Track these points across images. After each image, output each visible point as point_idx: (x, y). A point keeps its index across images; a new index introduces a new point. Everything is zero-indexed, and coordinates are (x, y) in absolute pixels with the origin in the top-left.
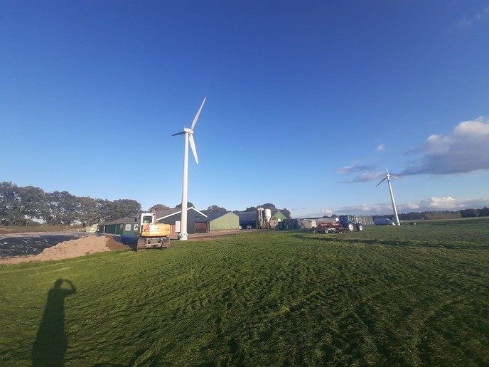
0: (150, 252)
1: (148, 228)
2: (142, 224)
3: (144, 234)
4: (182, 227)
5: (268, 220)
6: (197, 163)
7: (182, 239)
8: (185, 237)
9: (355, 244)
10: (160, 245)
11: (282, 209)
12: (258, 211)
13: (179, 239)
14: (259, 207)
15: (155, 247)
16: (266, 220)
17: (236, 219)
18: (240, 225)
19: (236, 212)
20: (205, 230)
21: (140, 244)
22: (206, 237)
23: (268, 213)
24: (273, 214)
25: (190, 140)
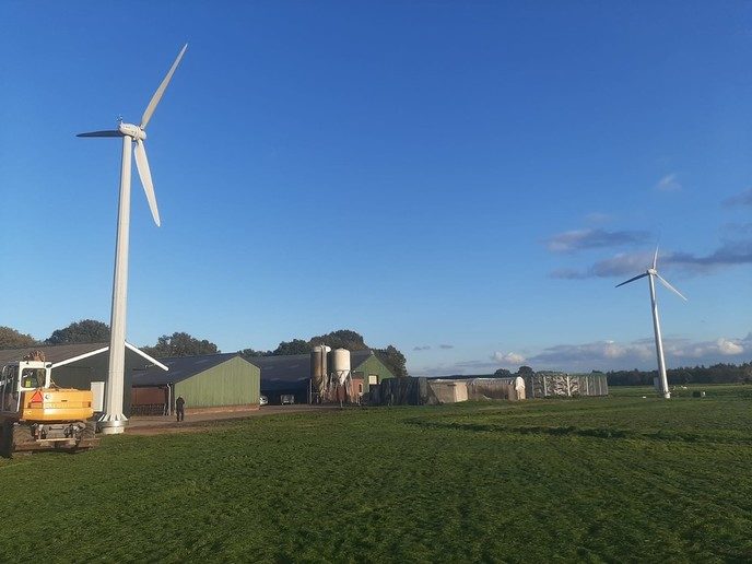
1: (38, 401)
2: (20, 389)
4: (108, 400)
5: (343, 379)
6: (158, 224)
7: (108, 431)
8: (117, 424)
10: (72, 442)
11: (384, 347)
12: (314, 354)
13: (100, 431)
14: (317, 341)
16: (336, 380)
17: (252, 376)
18: (263, 393)
19: (248, 355)
20: (160, 407)
21: (20, 438)
23: (344, 359)
24: (355, 363)
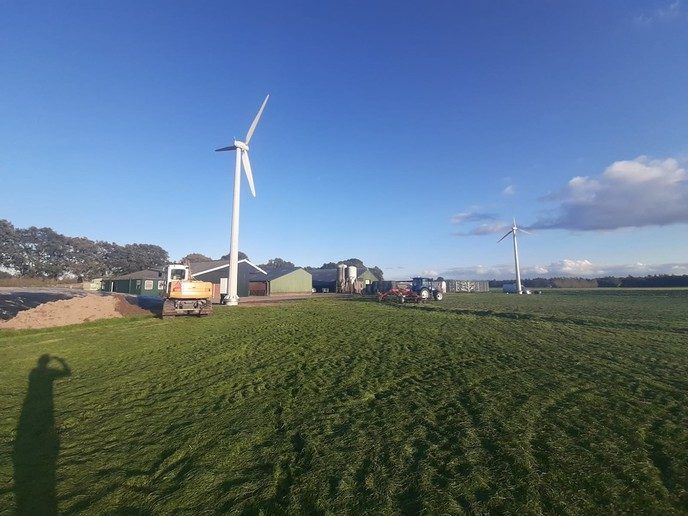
0: (182, 320)
1: (179, 287)
2: (169, 280)
3: (173, 295)
4: (230, 287)
5: (353, 282)
6: (254, 194)
7: (229, 304)
8: (233, 300)
9: (464, 316)
10: (197, 311)
11: (373, 267)
12: (338, 269)
13: (225, 303)
14: (340, 263)
15: (189, 314)
16: (349, 281)
17: (308, 278)
18: (314, 286)
19: (308, 269)
20: (263, 292)
21: (167, 308)
22: (265, 302)
23: (353, 271)
24: (359, 273)
25: (243, 160)
